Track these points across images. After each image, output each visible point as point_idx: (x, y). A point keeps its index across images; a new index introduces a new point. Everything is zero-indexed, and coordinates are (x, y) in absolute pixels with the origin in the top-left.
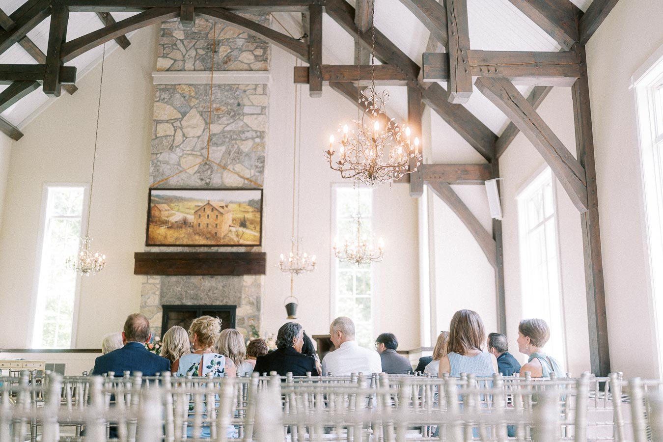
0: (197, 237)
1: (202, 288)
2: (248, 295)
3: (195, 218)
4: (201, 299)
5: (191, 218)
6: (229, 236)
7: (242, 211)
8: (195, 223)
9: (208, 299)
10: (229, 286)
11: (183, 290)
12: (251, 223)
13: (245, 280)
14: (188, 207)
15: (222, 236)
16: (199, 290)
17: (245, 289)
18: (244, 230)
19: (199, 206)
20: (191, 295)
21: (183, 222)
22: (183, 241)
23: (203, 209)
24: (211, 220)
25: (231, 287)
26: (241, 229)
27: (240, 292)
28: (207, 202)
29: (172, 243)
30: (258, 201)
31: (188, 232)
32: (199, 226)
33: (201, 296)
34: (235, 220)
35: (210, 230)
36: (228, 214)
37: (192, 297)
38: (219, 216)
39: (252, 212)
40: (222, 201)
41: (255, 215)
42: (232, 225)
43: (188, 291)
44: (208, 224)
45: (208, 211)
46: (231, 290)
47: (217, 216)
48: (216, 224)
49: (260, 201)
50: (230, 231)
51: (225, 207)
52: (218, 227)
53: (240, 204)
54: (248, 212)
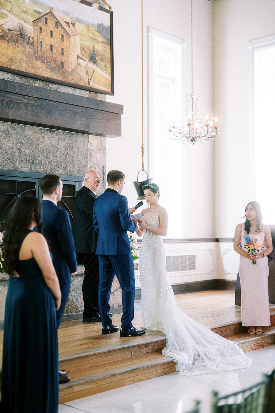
0: (39, 64)
1: (39, 146)
2: (94, 164)
3: (35, 31)
4: (40, 163)
5: (29, 29)
6: (77, 72)
7: (92, 38)
8: (36, 38)
9: (48, 165)
10: (72, 148)
11: (15, 148)
12: (102, 60)
13: (91, 141)
14: (24, 10)
15: (70, 70)
16: (36, 148)
17: (91, 155)
18: (95, 67)
19: (39, 13)
20: (26, 155)
21: (19, 33)
22: (21, 66)
23: (45, 19)
24: (56, 41)
25: (75, 149)
26: (91, 65)
27: (86, 158)
28: (50, 11)
29: (6, 66)
30: (107, 28)
31: (27, 52)
32: (41, 46)
33: (39, 158)
34: (84, 50)
35: (55, 56)
36: (76, 36)
37: (28, 159)
38: (64, 36)
39: (102, 42)
40: (68, 14)
41: (105, 47)
42: (81, 56)
43: (23, 150)
44: (51, 45)
45: (51, 25)
46: (75, 155)
47: (62, 35)
48: (62, 49)
49: (109, 30)
50: (79, 64)
51: (71, 25)
52: (64, 54)
53: (88, 26)
54: (98, 41)
